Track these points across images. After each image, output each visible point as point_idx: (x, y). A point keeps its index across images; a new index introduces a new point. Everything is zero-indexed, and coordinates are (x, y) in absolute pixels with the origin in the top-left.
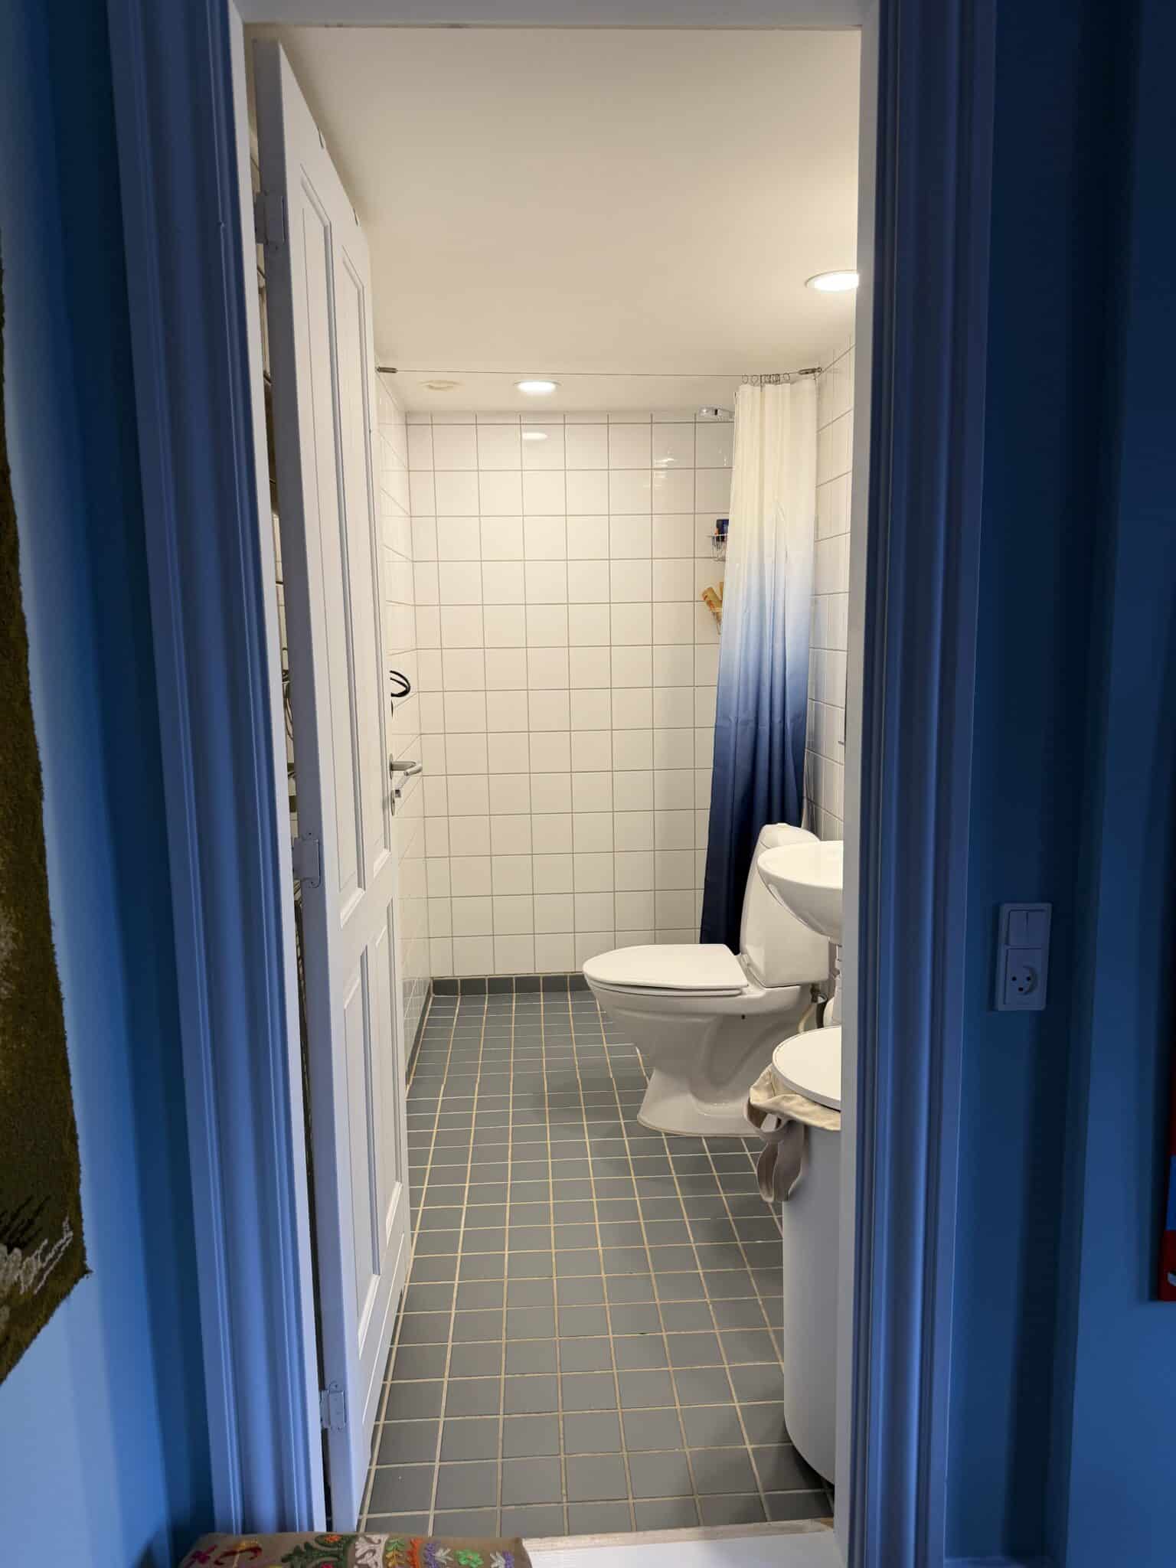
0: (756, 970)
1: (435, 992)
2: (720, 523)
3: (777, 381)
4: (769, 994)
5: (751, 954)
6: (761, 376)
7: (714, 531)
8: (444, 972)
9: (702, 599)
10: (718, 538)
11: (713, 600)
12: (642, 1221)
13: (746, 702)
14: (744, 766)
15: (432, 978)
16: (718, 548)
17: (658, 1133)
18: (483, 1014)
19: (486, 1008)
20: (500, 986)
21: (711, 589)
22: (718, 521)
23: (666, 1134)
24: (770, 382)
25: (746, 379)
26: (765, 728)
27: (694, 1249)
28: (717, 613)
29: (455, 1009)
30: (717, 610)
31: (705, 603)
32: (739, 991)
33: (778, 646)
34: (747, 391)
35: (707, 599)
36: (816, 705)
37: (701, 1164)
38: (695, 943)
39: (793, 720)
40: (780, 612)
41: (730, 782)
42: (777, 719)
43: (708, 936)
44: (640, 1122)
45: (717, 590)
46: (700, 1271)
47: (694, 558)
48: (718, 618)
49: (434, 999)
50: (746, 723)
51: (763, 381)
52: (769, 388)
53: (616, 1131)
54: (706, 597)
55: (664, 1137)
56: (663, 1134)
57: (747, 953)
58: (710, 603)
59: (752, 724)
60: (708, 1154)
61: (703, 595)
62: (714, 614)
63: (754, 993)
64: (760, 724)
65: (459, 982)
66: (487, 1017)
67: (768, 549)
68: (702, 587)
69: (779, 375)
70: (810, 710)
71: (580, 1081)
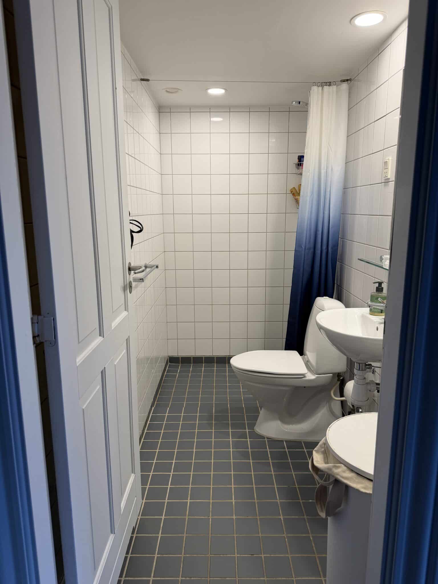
0: (311, 364)
1: (170, 362)
2: (300, 157)
3: (329, 85)
4: (317, 377)
5: (309, 356)
6: (322, 83)
7: (296, 161)
8: (174, 354)
9: (290, 193)
10: (298, 165)
11: (296, 193)
12: (254, 486)
13: (310, 238)
14: (308, 269)
15: (169, 356)
16: (298, 169)
17: (263, 437)
18: (189, 373)
19: (191, 370)
20: (198, 360)
21: (294, 188)
22: (299, 156)
23: (267, 438)
24: (326, 85)
25: (315, 84)
26: (318, 252)
27: (279, 503)
28: (297, 199)
29: (178, 370)
30: (297, 197)
31: (291, 195)
32: (304, 375)
33: (327, 213)
34: (315, 90)
35: (292, 193)
36: (343, 241)
37: (283, 455)
38: (282, 350)
39: (332, 248)
40: (328, 196)
41: (301, 275)
42: (324, 247)
43: (289, 347)
44: (255, 431)
45: (297, 189)
46: (282, 517)
47: (287, 173)
48: (297, 201)
49: (169, 365)
50: (309, 249)
51: (323, 85)
52: (326, 88)
53: (244, 436)
54: (292, 191)
55: (266, 439)
56: (266, 438)
57: (307, 355)
58: (293, 194)
59: (312, 250)
60: (287, 450)
61: (291, 190)
62: (295, 199)
63: (311, 376)
64: (316, 249)
65: (180, 358)
66: (191, 374)
67: (323, 165)
68: (290, 187)
69: (330, 82)
70: (340, 243)
71: (229, 408)
